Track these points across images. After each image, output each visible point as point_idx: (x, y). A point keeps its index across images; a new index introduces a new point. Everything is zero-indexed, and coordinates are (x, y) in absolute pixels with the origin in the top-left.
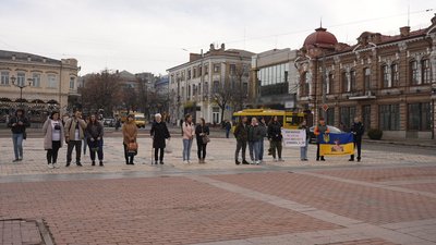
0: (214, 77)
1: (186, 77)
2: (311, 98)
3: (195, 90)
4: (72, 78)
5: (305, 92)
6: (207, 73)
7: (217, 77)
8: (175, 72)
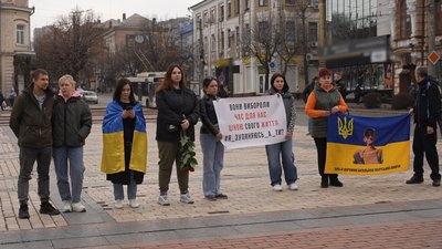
0: (259, 14)
1: (217, 17)
2: (414, 41)
3: (231, 39)
4: (20, 27)
5: (404, 31)
6: (247, 10)
7: (262, 15)
8: (201, 10)
